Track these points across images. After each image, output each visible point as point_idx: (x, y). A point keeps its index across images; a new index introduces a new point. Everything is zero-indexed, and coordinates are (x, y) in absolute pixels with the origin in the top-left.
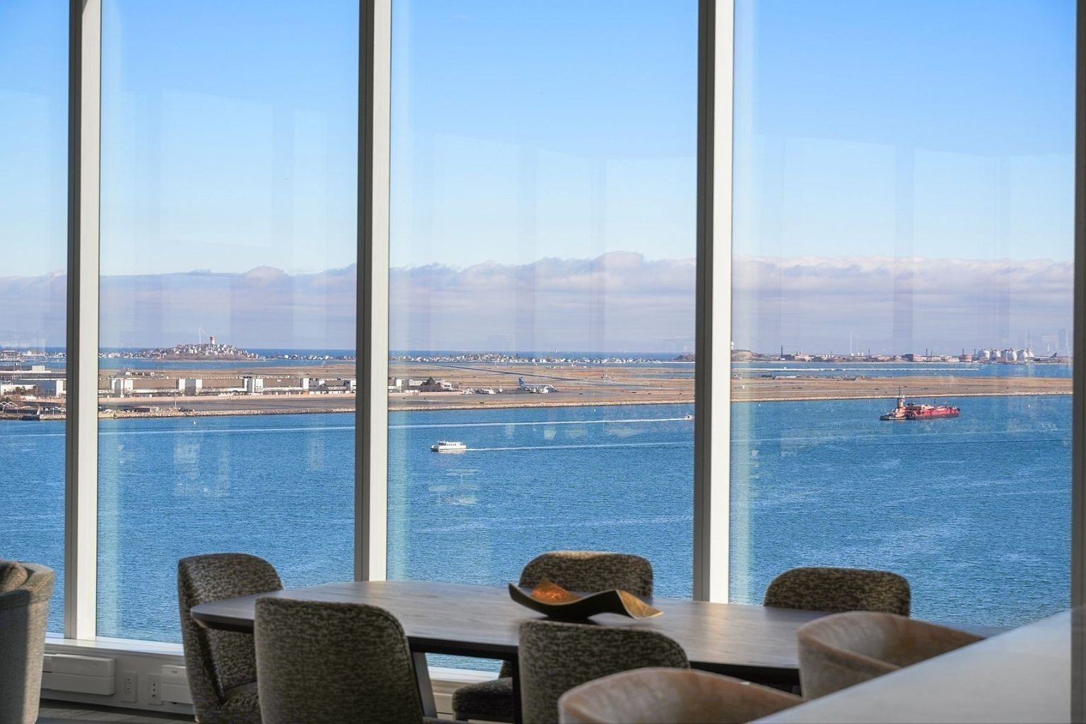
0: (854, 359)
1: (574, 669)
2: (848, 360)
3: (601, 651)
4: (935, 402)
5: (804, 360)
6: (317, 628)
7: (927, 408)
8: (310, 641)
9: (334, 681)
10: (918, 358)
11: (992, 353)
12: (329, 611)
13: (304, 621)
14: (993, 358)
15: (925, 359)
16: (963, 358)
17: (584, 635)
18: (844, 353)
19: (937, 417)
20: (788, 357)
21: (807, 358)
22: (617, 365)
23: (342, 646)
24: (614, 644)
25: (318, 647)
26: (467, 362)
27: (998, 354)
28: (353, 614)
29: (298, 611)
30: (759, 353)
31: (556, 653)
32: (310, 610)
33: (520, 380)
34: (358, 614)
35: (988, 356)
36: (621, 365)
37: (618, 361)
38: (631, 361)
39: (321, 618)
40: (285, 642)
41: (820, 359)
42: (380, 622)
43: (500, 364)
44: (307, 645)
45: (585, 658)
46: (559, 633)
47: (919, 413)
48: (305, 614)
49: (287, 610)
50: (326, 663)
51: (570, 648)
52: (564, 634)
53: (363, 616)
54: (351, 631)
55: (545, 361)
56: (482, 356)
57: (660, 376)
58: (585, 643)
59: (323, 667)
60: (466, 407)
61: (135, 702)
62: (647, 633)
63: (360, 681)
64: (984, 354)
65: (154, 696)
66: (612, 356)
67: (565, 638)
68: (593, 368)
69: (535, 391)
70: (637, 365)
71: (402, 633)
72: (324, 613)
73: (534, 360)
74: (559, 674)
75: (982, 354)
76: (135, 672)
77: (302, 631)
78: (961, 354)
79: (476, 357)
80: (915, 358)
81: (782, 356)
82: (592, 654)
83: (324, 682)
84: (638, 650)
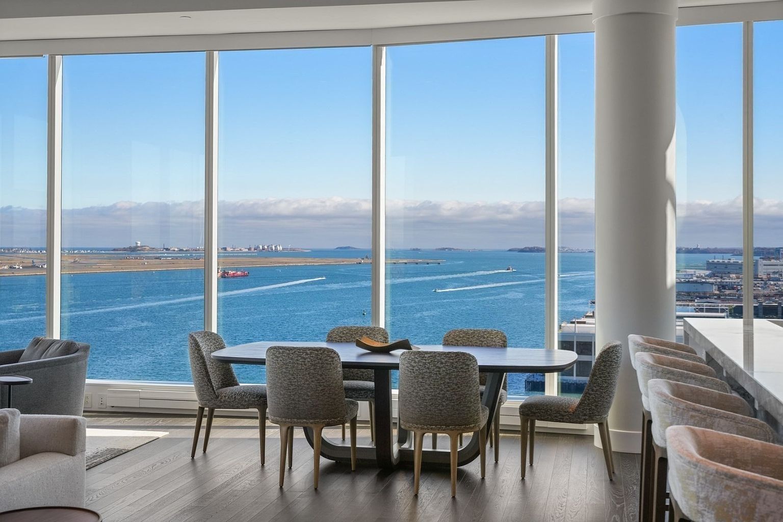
0: (199, 250)
1: (433, 370)
2: (196, 250)
3: (446, 362)
4: (237, 270)
5: (174, 250)
6: (305, 359)
7: (232, 272)
8: (302, 364)
9: (312, 381)
10: (229, 249)
11: (263, 247)
12: (310, 351)
13: (299, 356)
14: (263, 249)
15: (232, 249)
16: (249, 249)
17: (438, 355)
18: (194, 247)
19: (237, 276)
20: (167, 249)
21: (176, 249)
22: (82, 254)
23: (317, 366)
24: (451, 358)
25: (305, 367)
26: (4, 253)
27: (266, 247)
28: (322, 352)
29: (295, 352)
30: (153, 247)
31: (425, 364)
32: (301, 351)
33: (33, 261)
34: (324, 351)
35: (261, 248)
36: (85, 253)
37: (82, 251)
38: (89, 251)
39: (307, 354)
40: (288, 365)
41: (182, 250)
42: (332, 355)
43: (21, 253)
44: (300, 366)
45: (439, 365)
46: (426, 355)
47: (228, 275)
48: (299, 352)
49: (289, 351)
50: (309, 374)
51: (432, 361)
52: (428, 355)
53: (326, 352)
54: (320, 359)
55: (45, 252)
56: (12, 249)
57: (105, 259)
58: (439, 358)
59: (308, 375)
60: (5, 275)
61: (91, 407)
62: (464, 353)
63: (324, 381)
64: (259, 247)
65: (102, 404)
66: (79, 249)
67: (429, 357)
68: (70, 255)
69: (40, 266)
70: (92, 253)
71: (340, 360)
72: (308, 352)
73: (39, 251)
74: (426, 372)
75: (258, 247)
76: (90, 393)
77: (297, 360)
78: (249, 247)
79: (8, 249)
80: (227, 249)
81: (164, 249)
82: (442, 363)
83: (308, 382)
84: (461, 360)
